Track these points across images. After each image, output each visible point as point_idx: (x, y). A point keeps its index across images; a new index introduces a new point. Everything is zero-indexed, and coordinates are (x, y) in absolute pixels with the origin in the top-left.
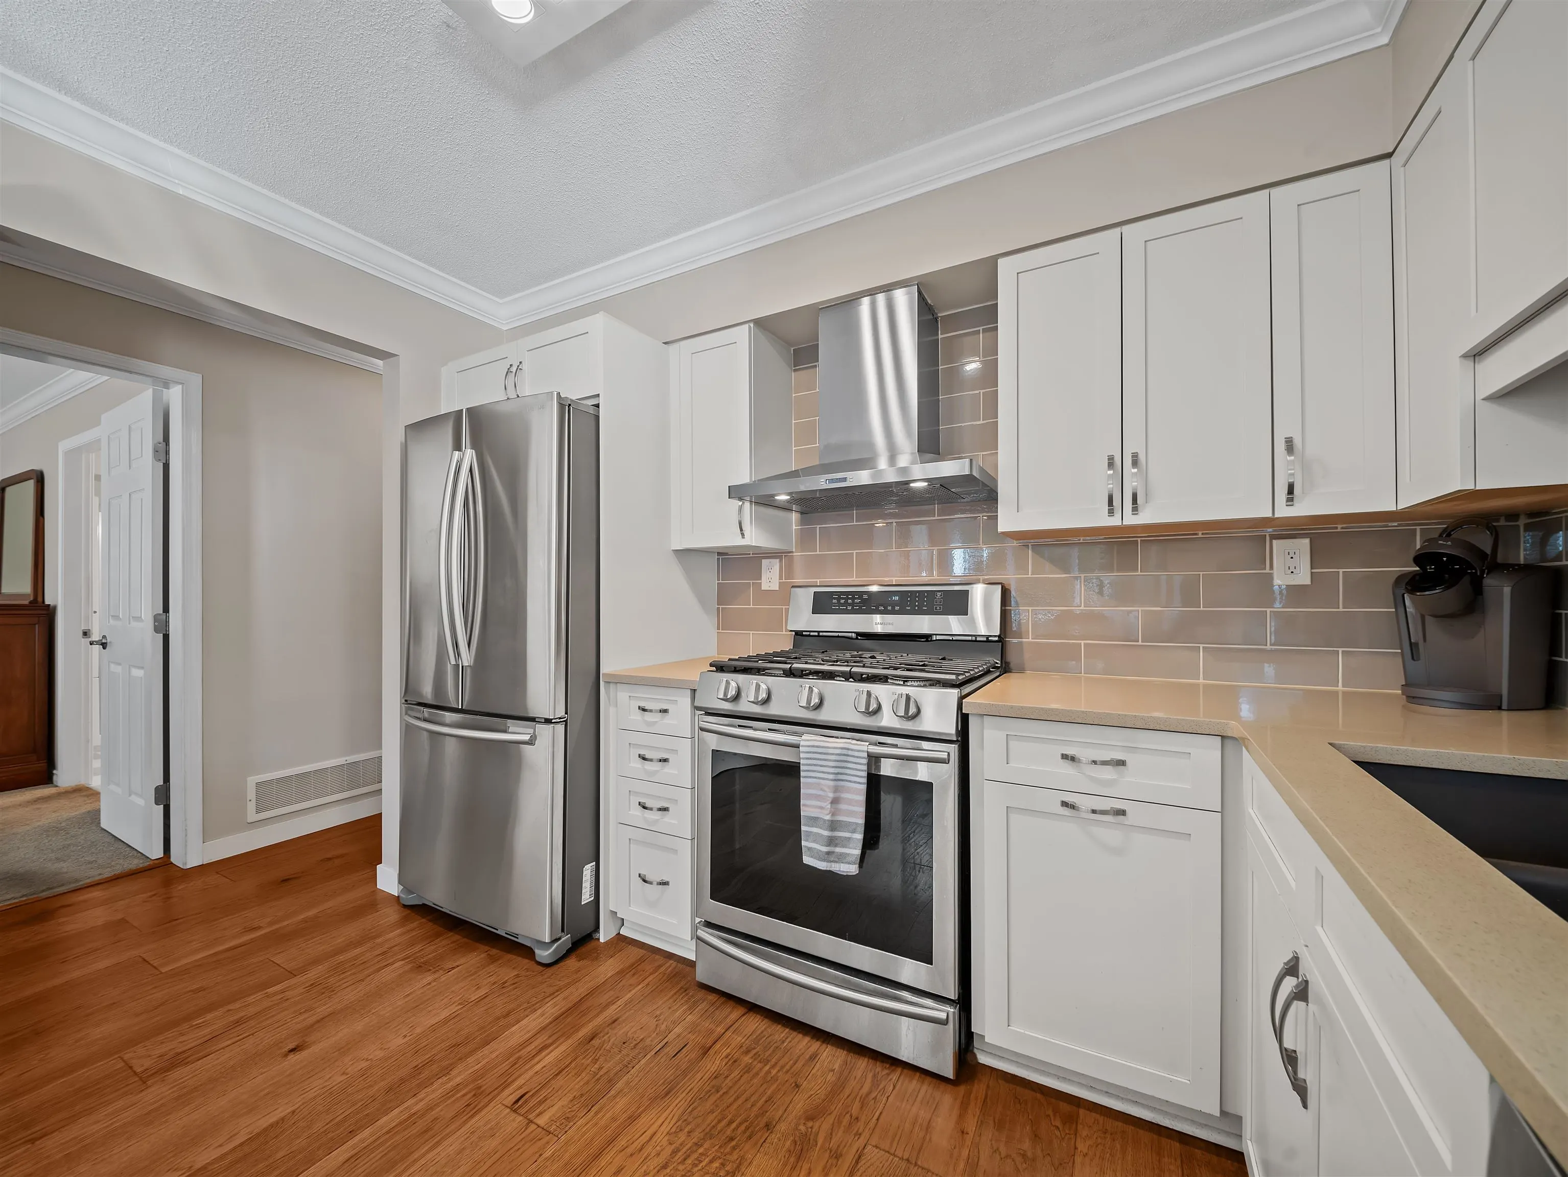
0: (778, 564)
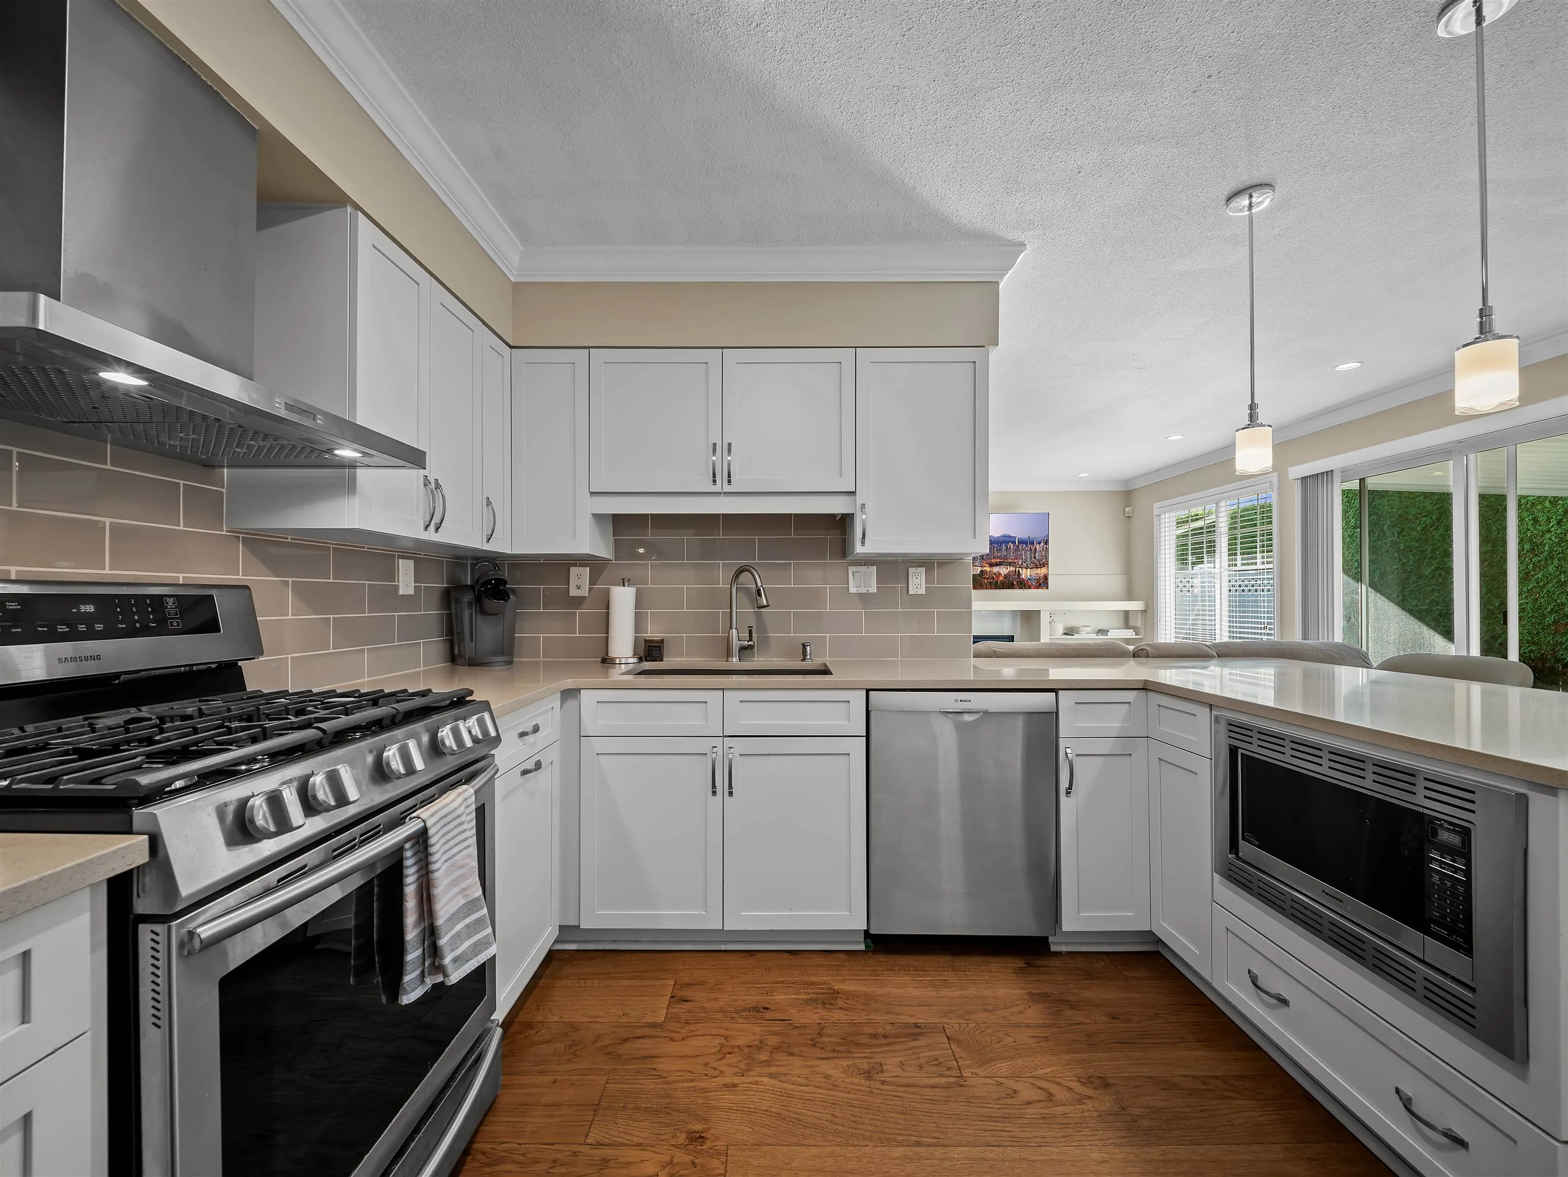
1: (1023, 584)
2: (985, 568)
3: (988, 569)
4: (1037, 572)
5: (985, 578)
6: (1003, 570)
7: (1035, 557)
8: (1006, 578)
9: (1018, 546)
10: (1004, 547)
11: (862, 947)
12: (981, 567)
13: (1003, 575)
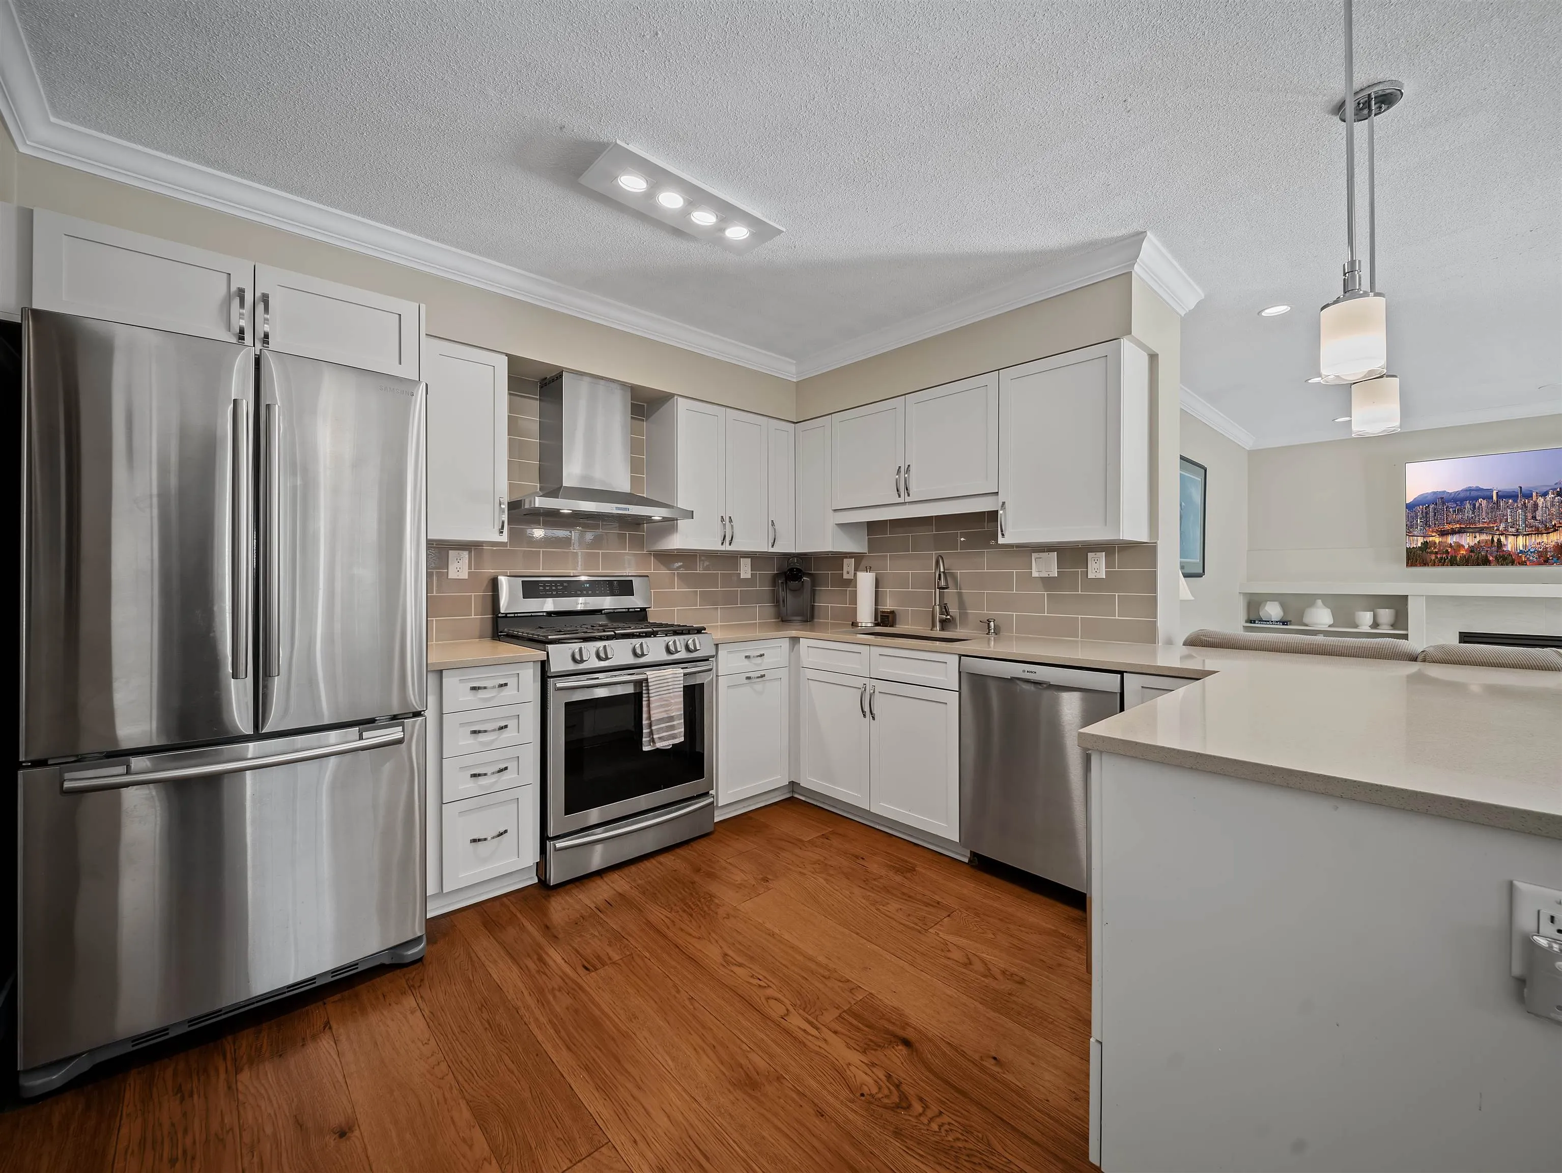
0: (467, 556)
1: (1506, 559)
2: (1431, 539)
3: (1437, 540)
4: (1538, 541)
5: (1432, 553)
6: (1467, 540)
7: (1534, 518)
8: (1471, 551)
9: (1498, 503)
10: (1468, 506)
11: (966, 860)
12: (1424, 537)
13: (1467, 547)
